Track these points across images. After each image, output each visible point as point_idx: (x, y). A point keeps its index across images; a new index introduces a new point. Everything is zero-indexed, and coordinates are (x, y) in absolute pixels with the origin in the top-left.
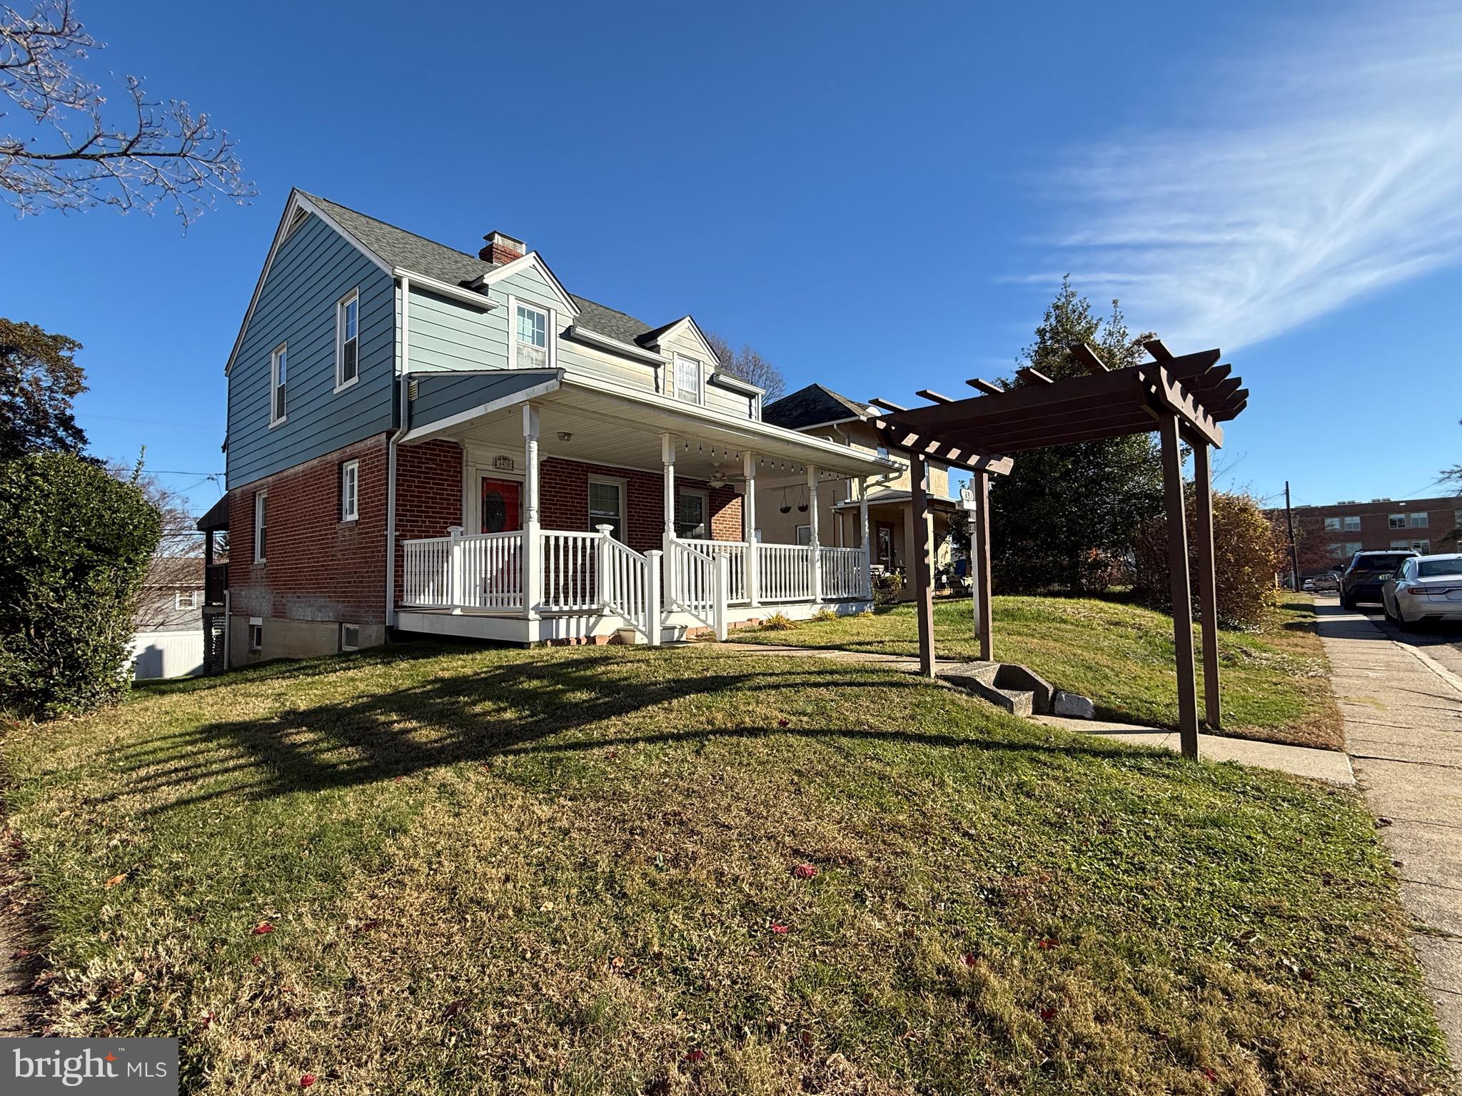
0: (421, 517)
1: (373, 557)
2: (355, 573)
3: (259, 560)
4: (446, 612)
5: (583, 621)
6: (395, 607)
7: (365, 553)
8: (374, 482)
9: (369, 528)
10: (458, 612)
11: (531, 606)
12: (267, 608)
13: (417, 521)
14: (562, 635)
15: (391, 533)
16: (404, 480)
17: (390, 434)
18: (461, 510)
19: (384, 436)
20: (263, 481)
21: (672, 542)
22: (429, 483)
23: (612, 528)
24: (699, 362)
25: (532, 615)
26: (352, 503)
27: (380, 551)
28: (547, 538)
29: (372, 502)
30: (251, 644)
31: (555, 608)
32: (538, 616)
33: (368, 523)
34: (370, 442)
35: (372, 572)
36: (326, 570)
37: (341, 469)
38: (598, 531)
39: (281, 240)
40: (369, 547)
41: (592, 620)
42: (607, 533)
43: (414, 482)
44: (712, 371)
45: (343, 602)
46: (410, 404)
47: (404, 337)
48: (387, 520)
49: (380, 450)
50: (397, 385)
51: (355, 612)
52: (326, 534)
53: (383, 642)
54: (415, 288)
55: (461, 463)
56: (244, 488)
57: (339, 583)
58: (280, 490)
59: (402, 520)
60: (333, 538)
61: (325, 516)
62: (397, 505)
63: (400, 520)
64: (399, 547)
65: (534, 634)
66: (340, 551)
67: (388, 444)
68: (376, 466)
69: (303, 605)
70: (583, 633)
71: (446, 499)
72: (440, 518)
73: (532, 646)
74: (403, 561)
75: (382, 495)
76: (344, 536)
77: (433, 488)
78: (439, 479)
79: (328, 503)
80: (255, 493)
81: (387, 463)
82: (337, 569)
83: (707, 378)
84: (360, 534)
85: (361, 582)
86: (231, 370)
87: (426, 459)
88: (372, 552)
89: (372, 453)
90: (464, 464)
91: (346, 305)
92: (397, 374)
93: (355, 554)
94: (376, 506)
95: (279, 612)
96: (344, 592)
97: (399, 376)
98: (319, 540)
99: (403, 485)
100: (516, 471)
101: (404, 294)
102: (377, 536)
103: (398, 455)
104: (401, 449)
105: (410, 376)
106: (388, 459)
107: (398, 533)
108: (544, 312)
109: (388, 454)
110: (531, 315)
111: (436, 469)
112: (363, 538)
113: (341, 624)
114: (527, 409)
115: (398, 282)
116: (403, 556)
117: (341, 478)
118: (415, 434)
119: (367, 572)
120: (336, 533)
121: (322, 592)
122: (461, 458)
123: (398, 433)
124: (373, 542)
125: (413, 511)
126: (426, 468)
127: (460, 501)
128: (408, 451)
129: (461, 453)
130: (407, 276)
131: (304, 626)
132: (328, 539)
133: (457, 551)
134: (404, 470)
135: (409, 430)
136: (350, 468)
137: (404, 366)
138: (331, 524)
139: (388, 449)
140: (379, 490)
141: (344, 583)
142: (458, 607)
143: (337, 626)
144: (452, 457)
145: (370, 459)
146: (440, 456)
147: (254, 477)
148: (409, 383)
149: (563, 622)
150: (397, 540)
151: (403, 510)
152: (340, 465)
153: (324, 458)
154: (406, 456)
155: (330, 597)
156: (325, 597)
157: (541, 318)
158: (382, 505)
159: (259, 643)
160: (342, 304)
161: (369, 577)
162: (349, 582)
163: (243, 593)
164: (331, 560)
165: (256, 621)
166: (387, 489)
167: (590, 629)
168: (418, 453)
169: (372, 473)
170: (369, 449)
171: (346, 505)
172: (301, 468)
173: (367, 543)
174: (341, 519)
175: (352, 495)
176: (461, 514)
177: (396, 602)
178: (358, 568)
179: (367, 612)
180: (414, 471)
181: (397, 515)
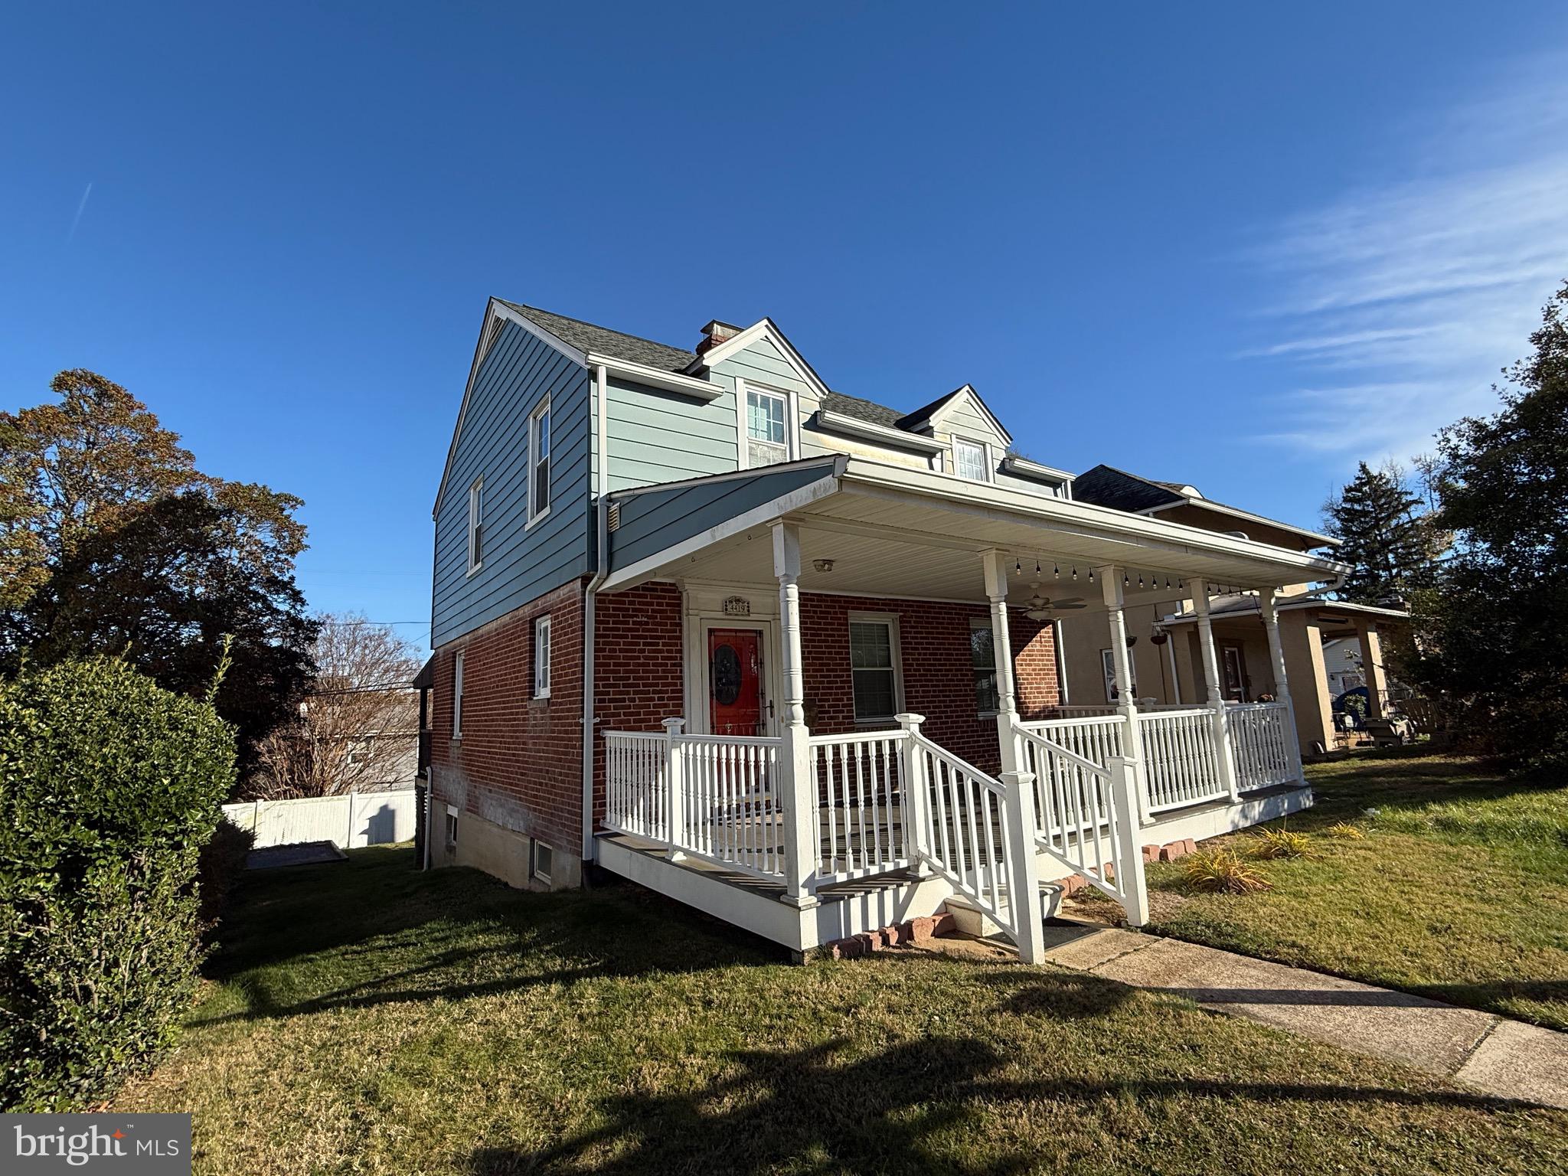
0: (628, 693)
1: (566, 753)
2: (547, 772)
3: (457, 734)
4: (660, 854)
5: (889, 895)
6: (595, 829)
7: (557, 745)
8: (566, 647)
9: (562, 711)
10: (678, 857)
11: (801, 881)
12: (462, 798)
13: (624, 700)
14: (857, 929)
15: (589, 721)
16: (605, 643)
17: (586, 580)
18: (681, 678)
19: (579, 582)
20: (461, 640)
21: (1015, 730)
22: (638, 644)
23: (922, 719)
24: (984, 445)
25: (805, 897)
26: (545, 671)
27: (574, 747)
28: (821, 750)
29: (566, 675)
30: (448, 838)
31: (841, 877)
32: (814, 900)
33: (561, 704)
34: (563, 592)
35: (567, 775)
36: (517, 761)
37: (533, 627)
38: (898, 726)
39: (480, 359)
40: (562, 739)
41: (903, 891)
42: (915, 728)
43: (618, 644)
44: (1003, 455)
45: (535, 810)
46: (610, 536)
47: (601, 445)
48: (582, 702)
49: (574, 603)
50: (593, 512)
51: (547, 827)
52: (517, 714)
53: (579, 885)
54: (614, 380)
55: (680, 612)
56: (447, 646)
57: (529, 782)
58: (477, 649)
59: (603, 701)
60: (524, 720)
61: (517, 689)
62: (596, 679)
63: (600, 701)
64: (599, 740)
65: (809, 937)
66: (532, 738)
67: (584, 594)
68: (570, 625)
69: (494, 802)
70: (889, 919)
71: (661, 665)
72: (654, 692)
73: (807, 959)
74: (604, 760)
75: (576, 666)
76: (535, 719)
77: (643, 651)
78: (652, 637)
79: (519, 671)
80: (455, 653)
81: (583, 622)
82: (527, 762)
83: (997, 466)
84: (552, 718)
85: (553, 786)
86: (437, 513)
87: (634, 610)
88: (566, 746)
89: (565, 607)
90: (684, 611)
91: (539, 418)
92: (593, 496)
93: (546, 745)
94: (571, 681)
95: (473, 807)
96: (535, 796)
97: (596, 500)
98: (510, 720)
99: (604, 650)
100: (753, 617)
101: (601, 389)
102: (570, 725)
103: (597, 609)
104: (601, 598)
105: (609, 498)
106: (583, 615)
107: (598, 720)
108: (782, 397)
109: (583, 608)
110: (765, 402)
111: (647, 623)
112: (556, 725)
113: (532, 840)
114: (779, 531)
115: (593, 375)
116: (604, 752)
117: (533, 639)
118: (618, 578)
119: (560, 774)
120: (527, 713)
121: (512, 790)
122: (679, 605)
123: (595, 578)
124: (566, 732)
125: (618, 686)
126: (634, 623)
127: (681, 665)
128: (611, 602)
129: (680, 598)
130: (605, 363)
131: (495, 830)
132: (519, 720)
133: (676, 756)
134: (605, 629)
135: (609, 573)
136: (543, 625)
137: (603, 485)
138: (522, 700)
139: (584, 601)
140: (573, 659)
141: (535, 783)
142: (680, 849)
143: (528, 842)
144: (668, 605)
145: (563, 615)
146: (652, 604)
147: (453, 635)
148: (608, 508)
149: (856, 904)
150: (596, 730)
151: (604, 686)
152: (532, 622)
153: (516, 613)
154: (608, 609)
155: (520, 799)
156: (515, 798)
157: (778, 404)
158: (577, 680)
159: (455, 839)
160: (535, 418)
161: (563, 782)
162: (541, 784)
163: (443, 773)
164: (523, 750)
165: (453, 811)
166: (583, 658)
167: (900, 909)
168: (624, 603)
169: (566, 634)
170: (562, 601)
171: (539, 676)
172: (494, 625)
173: (560, 732)
174: (532, 694)
175: (545, 664)
176: (682, 685)
177: (596, 821)
178: (550, 765)
179: (560, 832)
180: (618, 629)
181: (596, 694)
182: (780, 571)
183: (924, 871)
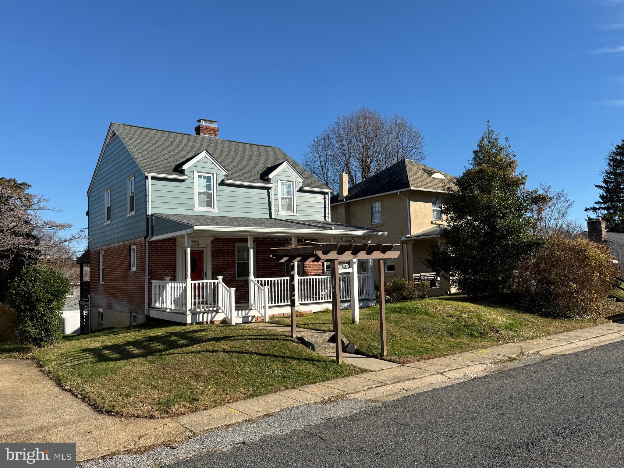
0: (159, 270)
1: (141, 287)
2: (135, 293)
3: (101, 282)
4: (163, 310)
5: (210, 315)
6: (149, 307)
7: (138, 285)
8: (140, 256)
9: (139, 275)
10: (168, 310)
11: (188, 309)
12: (104, 304)
13: (158, 272)
14: (201, 320)
15: (147, 277)
16: (152, 255)
17: (146, 238)
18: (176, 265)
19: (144, 238)
20: (102, 247)
21: (251, 280)
22: (162, 255)
23: (222, 277)
24: (293, 182)
25: (188, 313)
26: (134, 262)
27: (143, 285)
28: (195, 284)
29: (140, 264)
30: (99, 320)
31: (198, 310)
32: (191, 314)
33: (139, 273)
34: (139, 239)
35: (141, 293)
36: (126, 290)
37: (130, 248)
38: (217, 279)
39: (107, 142)
40: (139, 283)
41: (214, 314)
42: (221, 280)
43: (156, 255)
44: (301, 185)
45: (131, 304)
46: (152, 226)
47: (150, 199)
48: (145, 272)
49: (142, 244)
50: (147, 219)
51: (135, 309)
52: (125, 275)
53: (144, 322)
54: (153, 178)
55: (175, 245)
56: (96, 249)
57: (130, 296)
58: (109, 252)
59: (151, 272)
60: (128, 277)
61: (125, 267)
62: (149, 266)
63: (150, 272)
64: (150, 283)
65: (189, 320)
66: (131, 283)
67: (145, 241)
68: (141, 250)
69: (118, 304)
70: (209, 319)
71: (169, 261)
72: (167, 269)
73: (188, 325)
74: (151, 289)
75: (143, 262)
76: (131, 277)
77: (164, 257)
78: (166, 253)
79: (126, 262)
80: (99, 252)
81: (145, 249)
82: (129, 290)
84: (137, 277)
85: (137, 297)
86: (89, 193)
87: (161, 245)
88: (141, 285)
89: (140, 244)
90: (177, 246)
91: (131, 179)
92: (147, 214)
93: (135, 285)
94: (142, 266)
95: (109, 307)
96: (132, 300)
97: (148, 215)
98: (123, 277)
99: (151, 257)
100: (200, 246)
101: (149, 181)
102: (142, 279)
103: (149, 245)
104: (151, 243)
105: (152, 215)
106: (145, 247)
107: (149, 277)
108: (211, 175)
109: (145, 245)
110: (205, 177)
111: (165, 249)
112: (138, 279)
113: (131, 313)
114: (186, 236)
115: (147, 177)
116: (151, 286)
117: (130, 252)
118: (154, 238)
119: (139, 293)
120: (128, 275)
121: (124, 299)
122: (175, 243)
123: (148, 238)
124: (141, 281)
125: (156, 268)
126: (161, 249)
127: (176, 261)
128: (153, 243)
129: (175, 241)
130: (149, 175)
131: (118, 313)
132: (126, 277)
133: (168, 286)
134: (152, 251)
135: (152, 236)
136: (133, 247)
137: (150, 212)
138: (127, 271)
139: (145, 243)
140: (142, 260)
141: (131, 296)
142: (168, 308)
143: (129, 314)
144: (171, 243)
145: (139, 246)
146: (166, 243)
147: (99, 245)
148: (152, 218)
149: (201, 315)
150: (149, 280)
151: (151, 268)
152: (130, 247)
153: (124, 242)
154: (152, 245)
155: (127, 302)
156: (125, 302)
157: (209, 178)
158: (143, 266)
159: (102, 320)
160: (129, 179)
161: (140, 295)
162: (133, 296)
163: (96, 297)
164: (127, 286)
165: (101, 310)
166: (145, 260)
167: (212, 318)
168: (158, 243)
169: (140, 252)
170: (139, 242)
171: (132, 263)
172: (116, 245)
173: (139, 281)
174: (130, 269)
175: (134, 260)
176: (176, 267)
177: (149, 305)
178: (136, 291)
179: (139, 309)
180: (156, 251)
181: (149, 270)
182: (186, 246)
183: (220, 311)
